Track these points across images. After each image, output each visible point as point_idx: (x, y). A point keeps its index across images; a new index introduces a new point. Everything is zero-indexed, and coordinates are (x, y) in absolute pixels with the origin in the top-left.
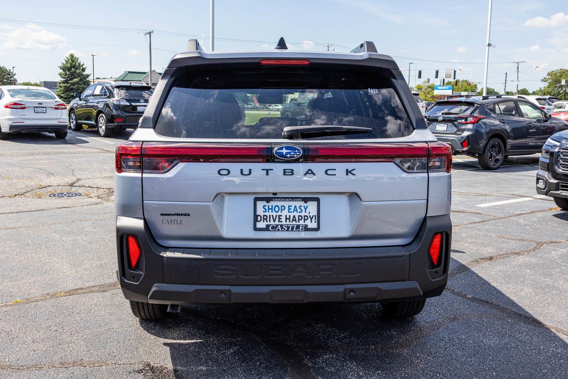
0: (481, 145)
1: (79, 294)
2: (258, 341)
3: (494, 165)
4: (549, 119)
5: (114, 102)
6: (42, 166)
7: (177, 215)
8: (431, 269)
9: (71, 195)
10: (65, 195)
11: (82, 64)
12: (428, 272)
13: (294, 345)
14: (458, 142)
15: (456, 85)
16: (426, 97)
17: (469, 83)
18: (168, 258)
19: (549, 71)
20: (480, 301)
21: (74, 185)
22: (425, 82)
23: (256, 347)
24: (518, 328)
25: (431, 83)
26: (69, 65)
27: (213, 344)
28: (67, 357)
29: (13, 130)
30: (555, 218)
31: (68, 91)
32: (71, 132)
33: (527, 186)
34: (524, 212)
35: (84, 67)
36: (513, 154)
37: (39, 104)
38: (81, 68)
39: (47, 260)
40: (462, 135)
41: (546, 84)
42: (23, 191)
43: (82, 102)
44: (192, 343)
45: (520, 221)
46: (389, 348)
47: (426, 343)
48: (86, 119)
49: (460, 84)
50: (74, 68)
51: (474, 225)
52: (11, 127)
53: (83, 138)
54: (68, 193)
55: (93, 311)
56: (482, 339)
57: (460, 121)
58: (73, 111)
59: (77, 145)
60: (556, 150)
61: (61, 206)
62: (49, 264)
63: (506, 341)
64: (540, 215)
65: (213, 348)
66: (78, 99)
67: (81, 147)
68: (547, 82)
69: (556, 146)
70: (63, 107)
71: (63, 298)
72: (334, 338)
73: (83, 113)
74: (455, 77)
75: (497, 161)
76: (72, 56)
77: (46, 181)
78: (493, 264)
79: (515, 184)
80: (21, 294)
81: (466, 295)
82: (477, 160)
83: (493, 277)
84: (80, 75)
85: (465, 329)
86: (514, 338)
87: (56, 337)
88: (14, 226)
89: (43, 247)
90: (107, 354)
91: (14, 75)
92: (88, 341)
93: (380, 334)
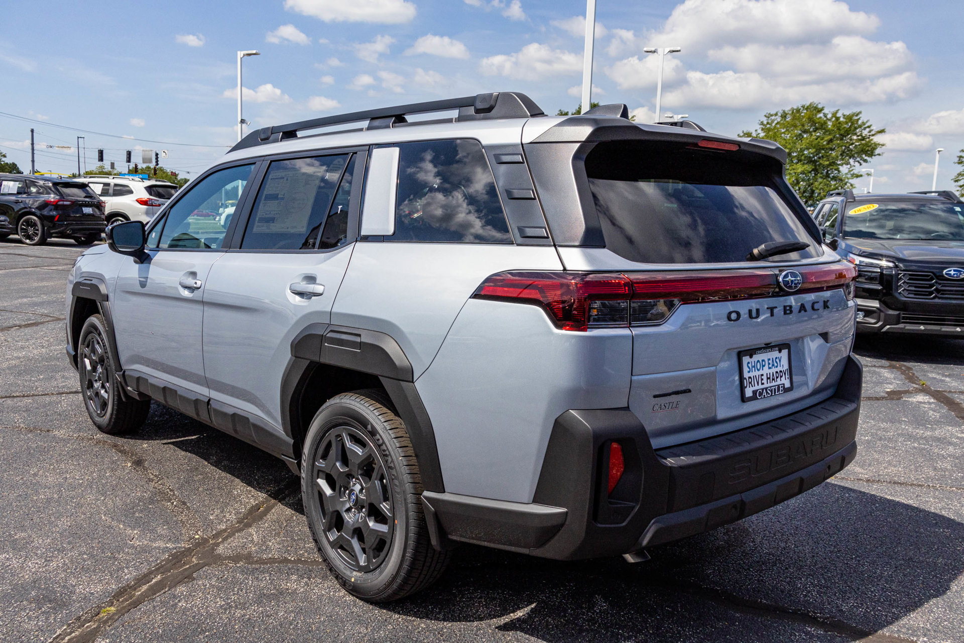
7: (677, 393)
15: (155, 174)
60: (894, 272)
74: (157, 161)
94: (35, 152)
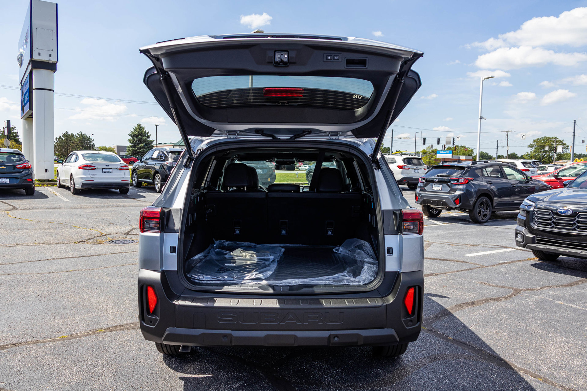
0: (471, 202)
1: (117, 330)
2: (262, 376)
3: (483, 219)
4: (530, 181)
5: (168, 165)
6: (105, 217)
8: (406, 318)
9: (125, 242)
10: (121, 242)
11: (147, 132)
12: (403, 320)
13: (292, 381)
14: (451, 200)
15: (455, 150)
16: (430, 160)
17: (466, 149)
18: (180, 306)
19: (535, 138)
20: (460, 343)
21: (130, 233)
22: (429, 147)
23: (259, 382)
24: (491, 369)
25: (434, 148)
26: (137, 133)
27: (222, 379)
28: (96, 389)
29: (85, 187)
30: (533, 267)
31: (135, 154)
32: (133, 188)
33: (510, 238)
34: (505, 262)
35: (149, 134)
36: (499, 210)
37: (106, 166)
38: (147, 135)
39: (96, 300)
40: (455, 194)
41: (532, 149)
42: (87, 238)
43: (143, 164)
44: (205, 377)
45: (502, 269)
46: (374, 385)
47: (408, 381)
48: (145, 178)
49: (459, 149)
50: (141, 135)
51: (461, 272)
52: (83, 184)
53: (141, 194)
54: (123, 240)
55: (125, 346)
56: (458, 379)
57: (453, 182)
58: (135, 171)
59: (136, 200)
60: (532, 209)
61: (116, 251)
62: (96, 303)
63: (479, 381)
64: (519, 264)
65: (222, 382)
66: (139, 161)
67: (139, 201)
68: (533, 148)
69: (532, 206)
70: (127, 168)
71: (103, 334)
72: (327, 375)
73: (144, 173)
74: (454, 143)
75: (485, 216)
76: (139, 125)
77: (107, 230)
78: (474, 308)
79: (500, 237)
80: (68, 330)
81: (447, 337)
82: (468, 214)
83: (473, 321)
84: (145, 141)
85: (443, 369)
86: (486, 379)
87: (90, 370)
88: (73, 269)
89: (94, 288)
90: (131, 386)
91: (92, 141)
92: (116, 374)
93: (368, 372)
94: (393, 141)
